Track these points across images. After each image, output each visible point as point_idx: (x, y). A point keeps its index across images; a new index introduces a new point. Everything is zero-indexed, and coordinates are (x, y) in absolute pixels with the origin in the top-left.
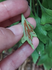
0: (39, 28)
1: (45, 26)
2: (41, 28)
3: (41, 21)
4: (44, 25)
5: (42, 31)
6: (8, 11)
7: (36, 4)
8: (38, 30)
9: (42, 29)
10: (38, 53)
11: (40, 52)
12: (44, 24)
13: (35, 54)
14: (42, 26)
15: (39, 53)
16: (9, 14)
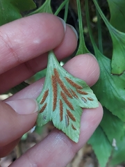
0: (107, 83)
1: (121, 76)
2: (112, 82)
3: (113, 66)
4: (121, 74)
5: (116, 89)
6: (12, 50)
7: (95, 19)
8: (105, 87)
9: (114, 85)
10: (110, 143)
11: (114, 141)
12: (120, 71)
13: (102, 147)
14: (115, 78)
15: (114, 145)
16: (14, 55)
